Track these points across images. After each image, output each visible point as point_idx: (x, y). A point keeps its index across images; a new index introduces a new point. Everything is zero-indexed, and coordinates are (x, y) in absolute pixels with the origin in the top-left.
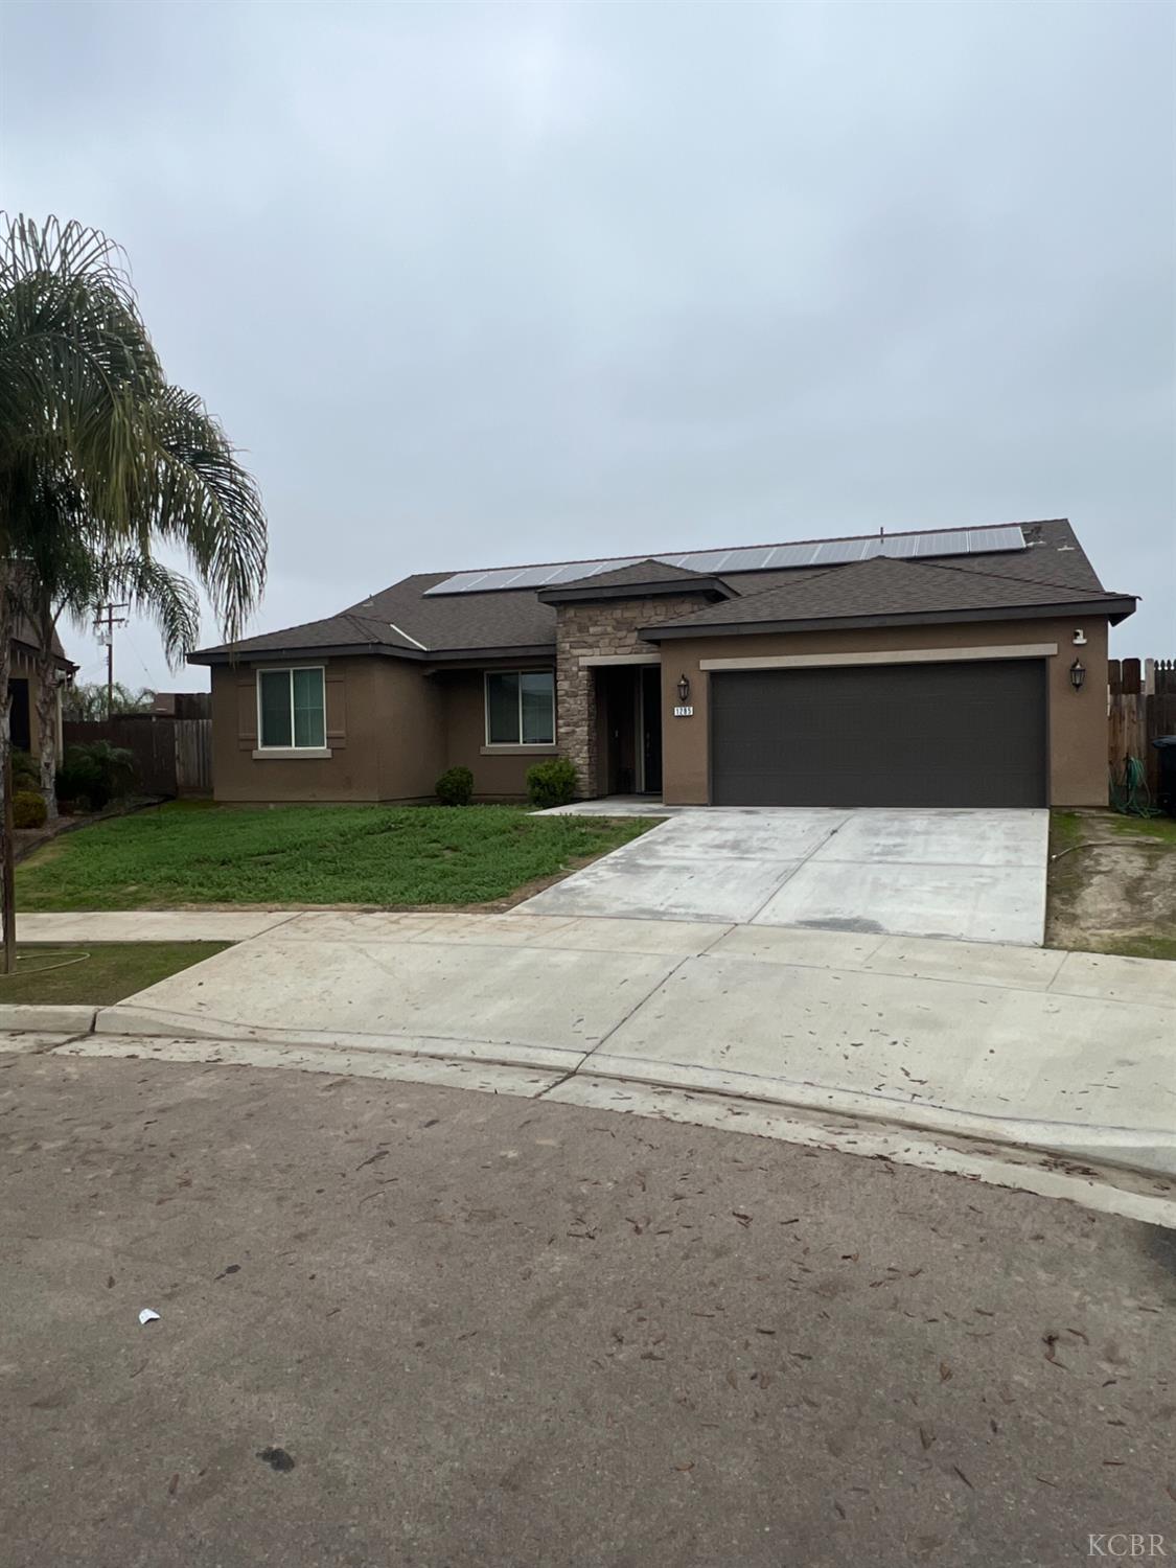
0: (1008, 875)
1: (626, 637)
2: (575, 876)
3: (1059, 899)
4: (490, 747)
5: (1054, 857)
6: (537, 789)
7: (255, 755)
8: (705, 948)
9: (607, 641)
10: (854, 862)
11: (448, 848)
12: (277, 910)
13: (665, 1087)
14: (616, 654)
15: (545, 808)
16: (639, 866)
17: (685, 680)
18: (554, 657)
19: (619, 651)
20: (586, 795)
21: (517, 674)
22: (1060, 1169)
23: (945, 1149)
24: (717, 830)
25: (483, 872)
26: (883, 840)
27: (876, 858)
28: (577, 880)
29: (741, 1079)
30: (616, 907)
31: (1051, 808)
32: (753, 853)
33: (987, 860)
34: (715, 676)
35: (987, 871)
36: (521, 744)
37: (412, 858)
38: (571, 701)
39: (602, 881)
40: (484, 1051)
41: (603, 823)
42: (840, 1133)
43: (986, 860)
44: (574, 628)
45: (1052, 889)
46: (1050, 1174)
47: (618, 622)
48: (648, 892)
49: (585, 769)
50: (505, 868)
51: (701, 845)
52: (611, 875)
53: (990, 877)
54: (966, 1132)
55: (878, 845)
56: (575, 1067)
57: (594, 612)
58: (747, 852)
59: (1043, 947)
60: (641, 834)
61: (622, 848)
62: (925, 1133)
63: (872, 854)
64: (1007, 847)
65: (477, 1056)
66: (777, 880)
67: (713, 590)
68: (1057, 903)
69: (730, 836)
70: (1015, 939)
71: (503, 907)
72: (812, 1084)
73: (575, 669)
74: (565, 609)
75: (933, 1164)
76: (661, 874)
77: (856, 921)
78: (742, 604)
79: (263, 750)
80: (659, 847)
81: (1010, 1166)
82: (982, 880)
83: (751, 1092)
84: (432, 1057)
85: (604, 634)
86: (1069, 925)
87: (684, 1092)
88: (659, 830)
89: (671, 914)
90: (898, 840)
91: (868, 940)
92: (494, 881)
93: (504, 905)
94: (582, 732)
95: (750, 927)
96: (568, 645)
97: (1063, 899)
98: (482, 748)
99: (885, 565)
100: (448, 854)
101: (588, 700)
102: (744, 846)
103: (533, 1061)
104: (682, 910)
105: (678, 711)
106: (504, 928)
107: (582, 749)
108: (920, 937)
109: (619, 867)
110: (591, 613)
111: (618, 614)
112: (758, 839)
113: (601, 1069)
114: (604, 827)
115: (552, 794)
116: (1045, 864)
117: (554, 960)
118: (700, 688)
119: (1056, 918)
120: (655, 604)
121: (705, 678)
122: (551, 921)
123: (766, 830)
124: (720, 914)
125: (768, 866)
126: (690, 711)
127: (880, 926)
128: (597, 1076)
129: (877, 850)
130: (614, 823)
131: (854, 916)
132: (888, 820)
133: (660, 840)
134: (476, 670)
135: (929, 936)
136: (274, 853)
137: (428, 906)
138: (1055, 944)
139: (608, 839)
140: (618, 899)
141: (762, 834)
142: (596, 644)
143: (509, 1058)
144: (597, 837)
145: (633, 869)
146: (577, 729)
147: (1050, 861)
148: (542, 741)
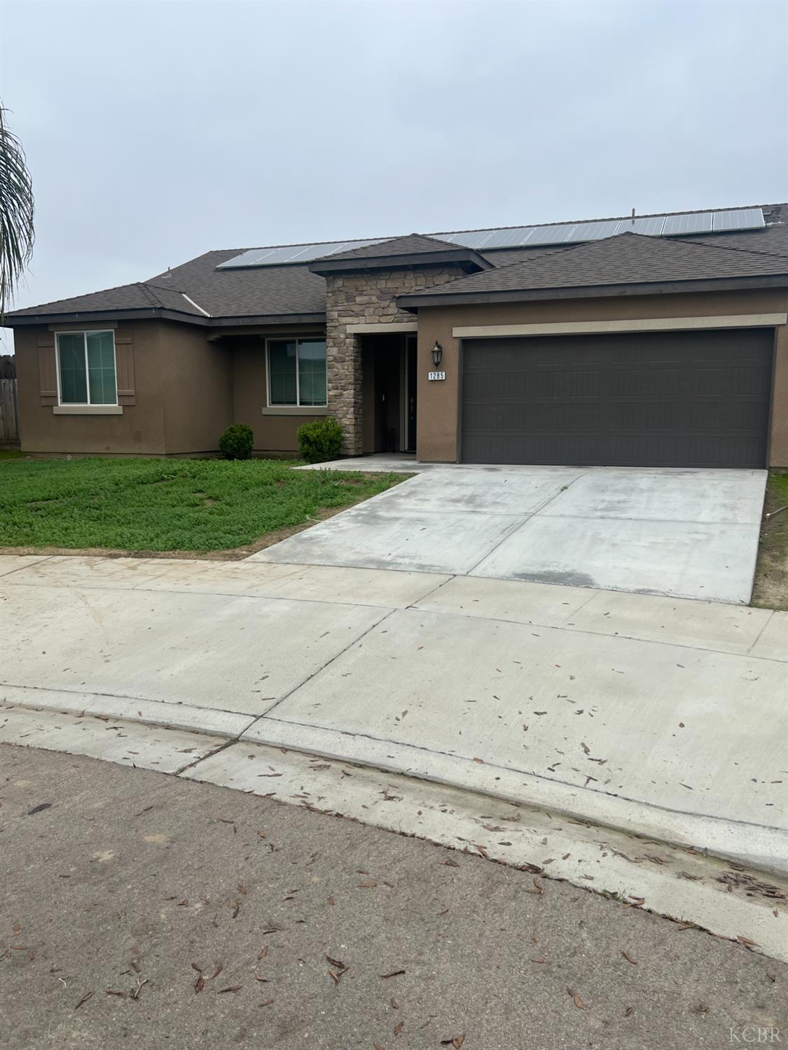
0: (723, 532)
1: (389, 306)
2: (317, 526)
3: (770, 555)
4: (271, 408)
5: (768, 515)
6: (306, 446)
7: (56, 411)
8: (416, 599)
9: (372, 310)
10: (578, 517)
11: (210, 498)
12: (29, 554)
13: (326, 759)
14: (380, 322)
15: (312, 463)
16: (379, 517)
17: (439, 347)
18: (324, 325)
19: (382, 319)
20: (352, 452)
21: (294, 342)
22: (741, 889)
23: (610, 854)
24: (458, 485)
25: (234, 521)
26: (608, 497)
27: (599, 514)
28: (320, 530)
29: (408, 752)
30: (345, 556)
31: (770, 469)
32: (487, 507)
33: (704, 517)
34: (466, 343)
35: (702, 528)
36: (298, 405)
37: (173, 507)
38: (339, 366)
39: (342, 531)
40: (153, 713)
41: (357, 478)
42: (497, 829)
43: (702, 517)
44: (342, 297)
45: (763, 547)
46: (729, 897)
47: (382, 292)
48: (378, 543)
49: (351, 429)
50: (256, 518)
51: (439, 499)
52: (352, 525)
53: (706, 533)
54: (639, 830)
55: (603, 501)
56: (238, 733)
57: (361, 283)
58: (480, 506)
59: (750, 606)
60: (389, 488)
61: (368, 501)
62: (593, 829)
63: (596, 510)
64: (725, 505)
65: (144, 718)
66: (501, 533)
67: (470, 261)
68: (767, 560)
69: (468, 492)
70: (722, 596)
71: (242, 555)
72: (481, 761)
73: (342, 336)
74: (334, 279)
75: (591, 879)
76: (396, 527)
77: (570, 575)
78: (494, 275)
79: (62, 407)
80: (401, 500)
81: (683, 882)
82: (697, 536)
83: (413, 770)
84: (97, 717)
85: (370, 303)
86: (777, 583)
87: (342, 767)
88: (405, 484)
89: (396, 564)
90: (623, 497)
91: (577, 594)
92: (241, 530)
93: (244, 552)
94: (349, 394)
95: (468, 579)
96: (336, 313)
97: (774, 556)
98: (263, 409)
99: (632, 240)
100: (209, 503)
101: (355, 365)
102: (478, 501)
103: (198, 726)
104: (407, 561)
105: (432, 376)
106: (234, 575)
107: (348, 410)
108: (629, 592)
109: (360, 518)
110: (358, 284)
111: (382, 284)
112: (493, 495)
113: (266, 737)
114: (357, 481)
115: (319, 451)
116: (759, 522)
117: (266, 610)
118: (453, 354)
119: (765, 575)
120: (416, 275)
121: (457, 344)
122: (282, 569)
123: (502, 486)
124: (442, 565)
125: (498, 519)
126: (442, 376)
127: (591, 580)
128: (259, 744)
129: (602, 506)
130: (367, 477)
131: (568, 569)
132: (616, 477)
133: (404, 494)
134: (259, 336)
135: (639, 592)
136: (47, 500)
137: (171, 552)
138: (761, 602)
139: (358, 492)
140: (351, 548)
141: (497, 490)
142: (361, 313)
143: (175, 721)
144: (349, 490)
145: (372, 521)
146: (345, 392)
147: (764, 519)
148: (316, 404)
